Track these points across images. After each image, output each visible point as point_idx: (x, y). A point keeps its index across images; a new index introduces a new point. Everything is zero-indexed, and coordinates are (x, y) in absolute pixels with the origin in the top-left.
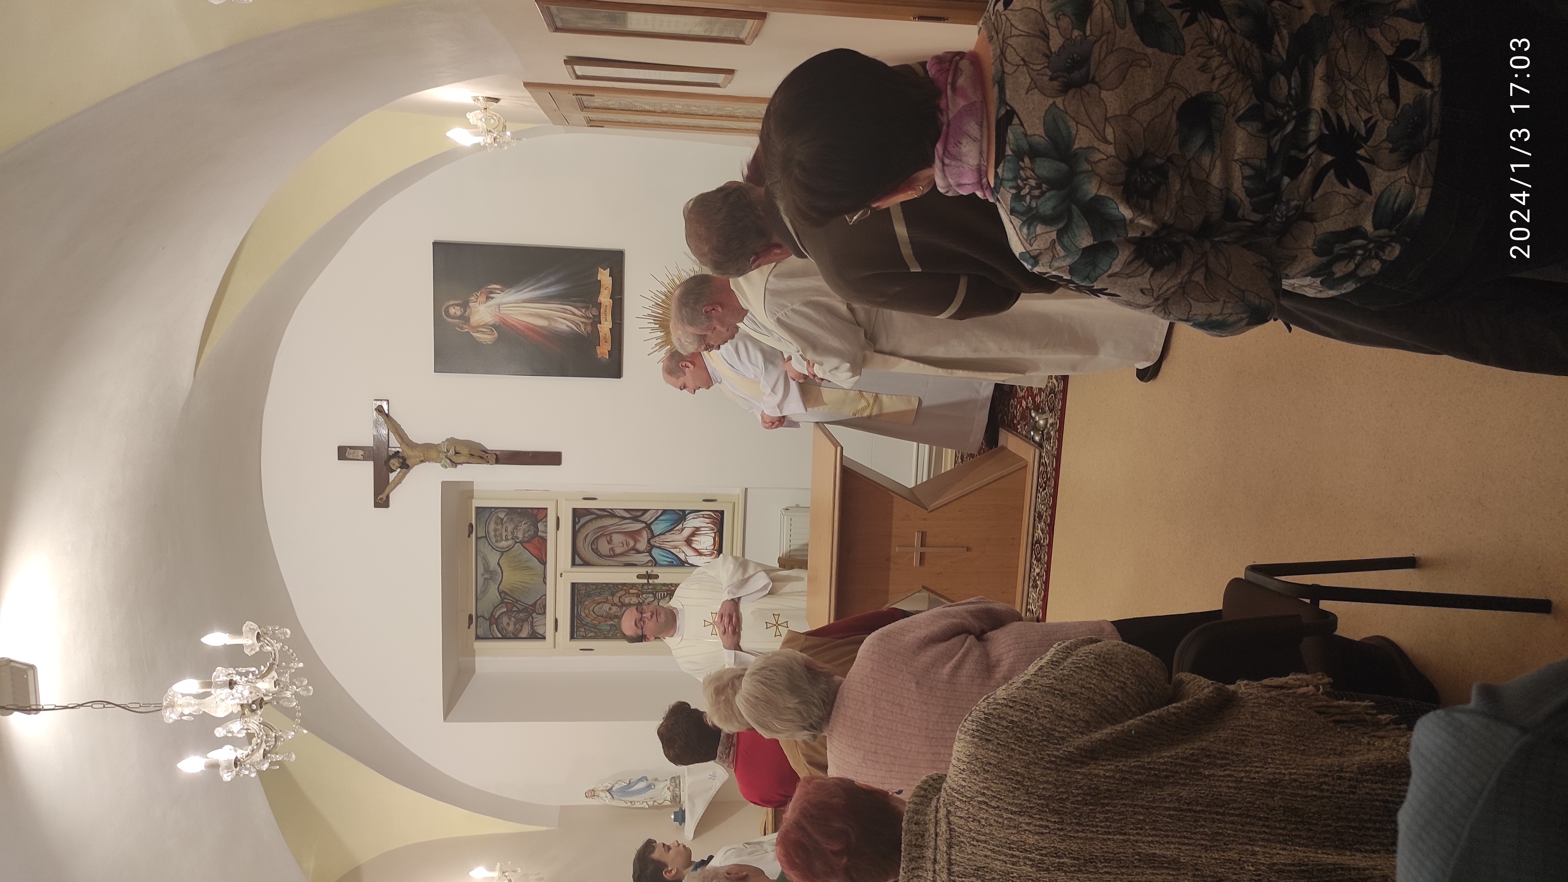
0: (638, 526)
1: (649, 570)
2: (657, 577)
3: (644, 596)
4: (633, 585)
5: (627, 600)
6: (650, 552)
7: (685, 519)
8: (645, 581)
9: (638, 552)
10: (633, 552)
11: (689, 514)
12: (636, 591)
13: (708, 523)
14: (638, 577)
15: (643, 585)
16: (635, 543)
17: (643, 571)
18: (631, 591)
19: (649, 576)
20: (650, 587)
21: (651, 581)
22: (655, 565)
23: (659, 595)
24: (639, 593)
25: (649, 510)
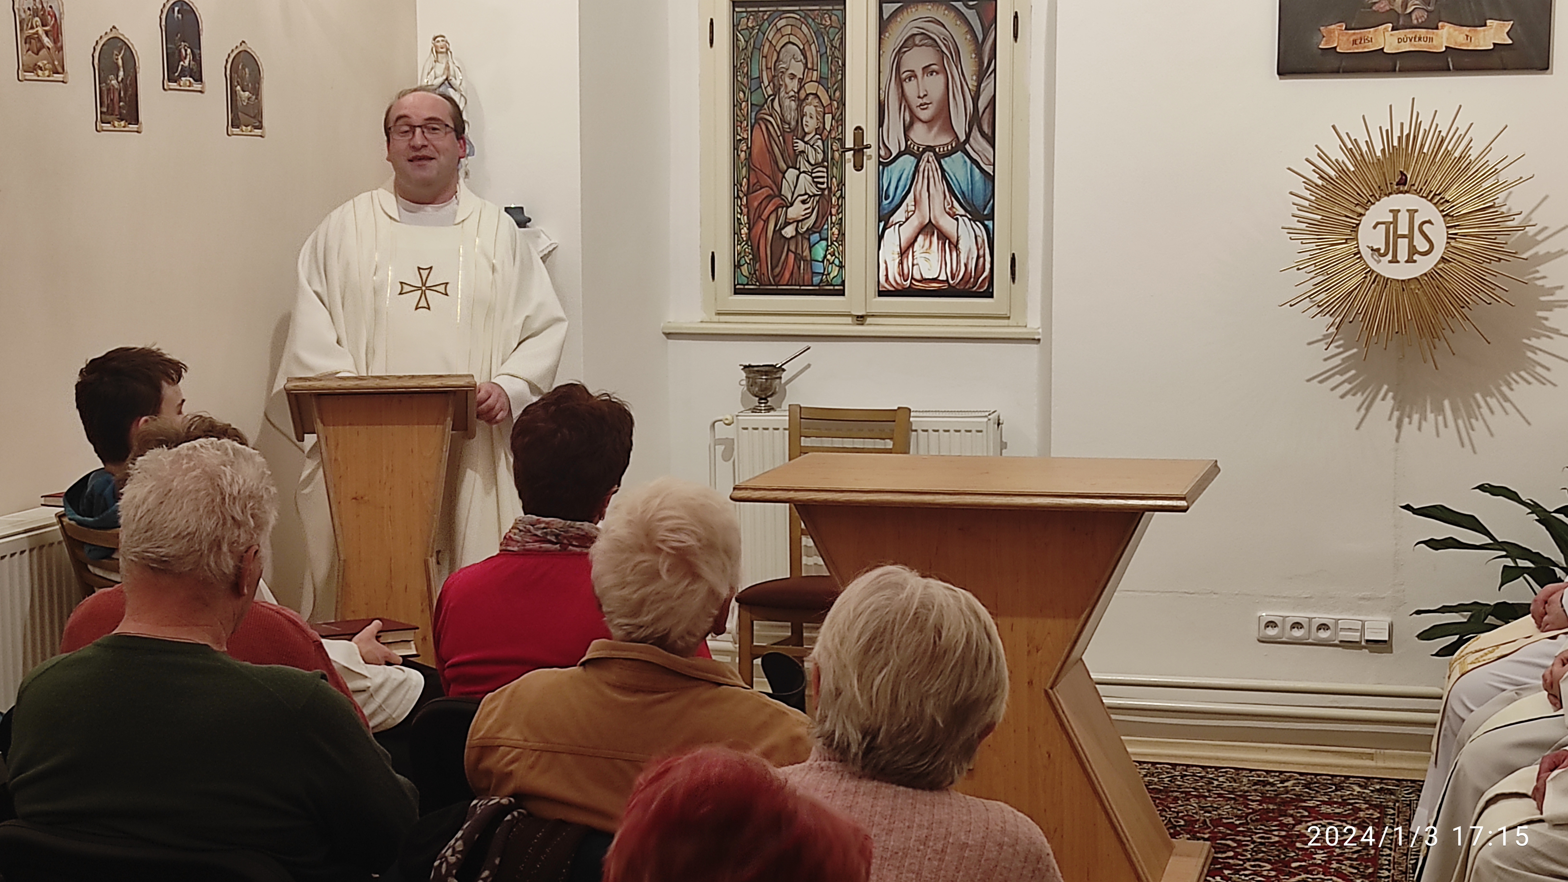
0: (960, 126)
1: (871, 152)
2: (858, 167)
3: (820, 143)
4: (840, 120)
5: (809, 109)
6: (908, 151)
7: (973, 220)
8: (849, 144)
9: (907, 129)
10: (908, 118)
11: (986, 227)
12: (828, 127)
13: (966, 265)
14: (858, 128)
15: (842, 141)
16: (924, 122)
17: (870, 138)
18: (828, 117)
19: (859, 150)
20: (837, 154)
21: (849, 155)
22: (880, 163)
23: (821, 172)
24: (826, 133)
25: (994, 147)
